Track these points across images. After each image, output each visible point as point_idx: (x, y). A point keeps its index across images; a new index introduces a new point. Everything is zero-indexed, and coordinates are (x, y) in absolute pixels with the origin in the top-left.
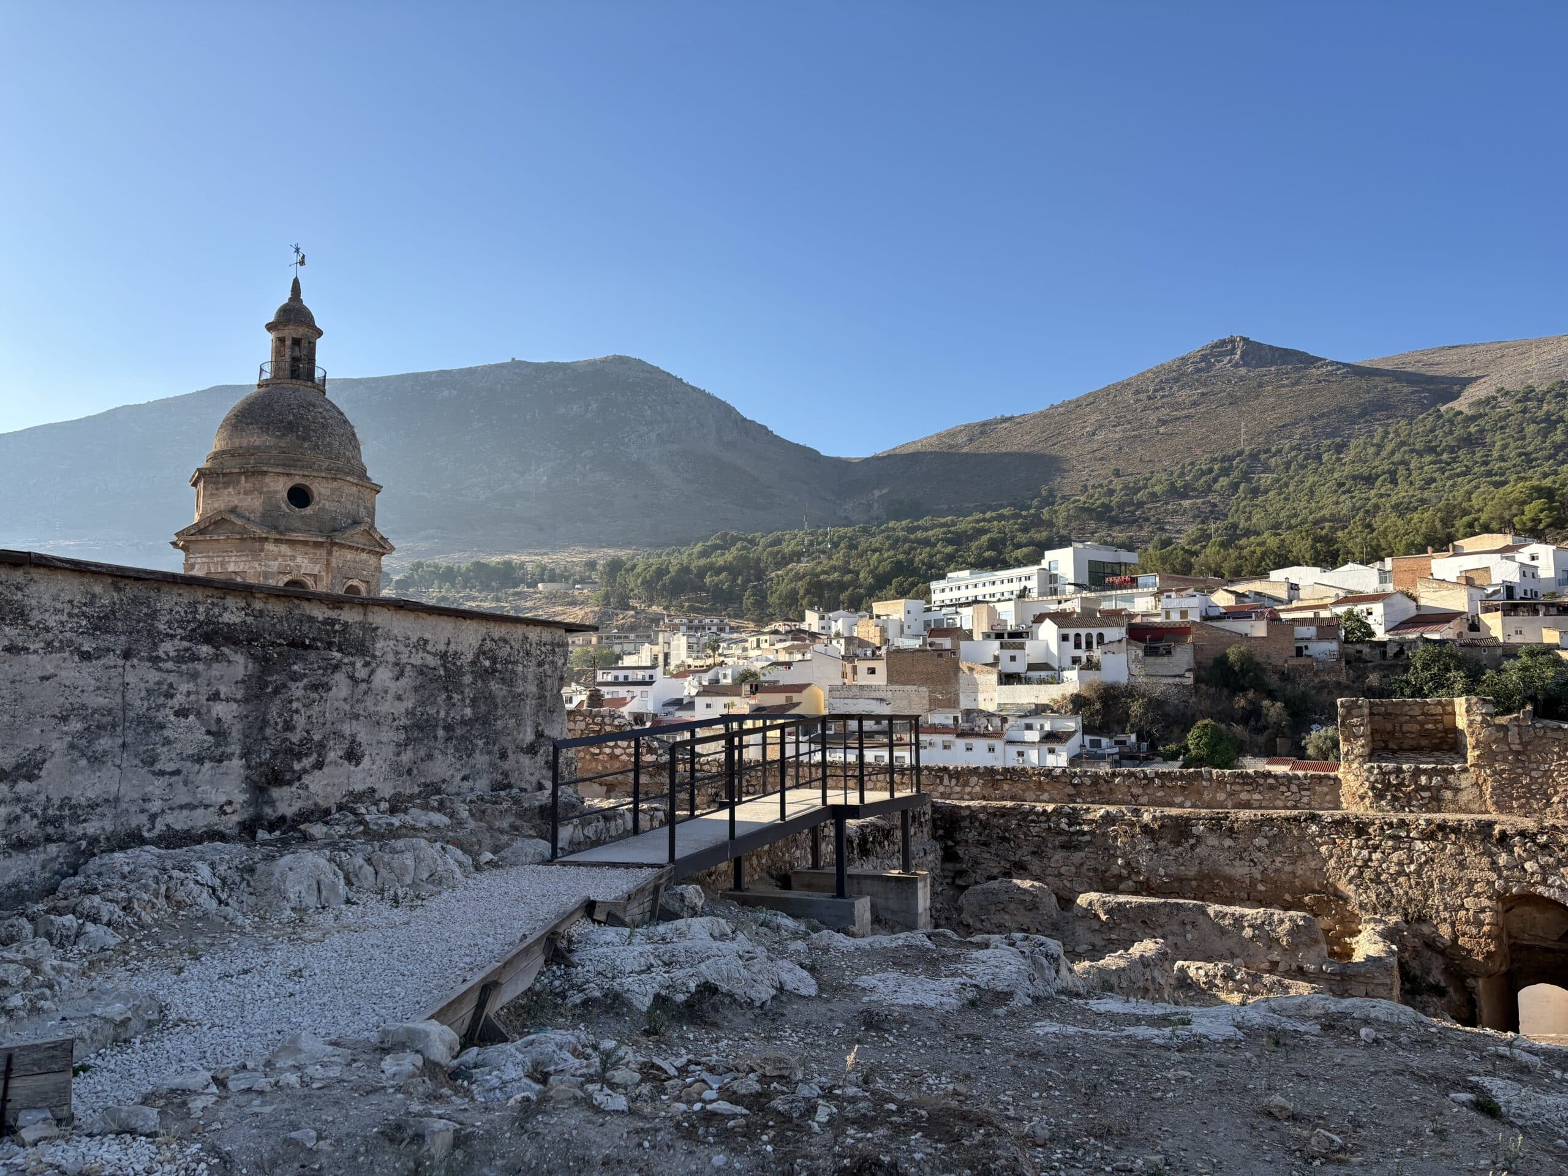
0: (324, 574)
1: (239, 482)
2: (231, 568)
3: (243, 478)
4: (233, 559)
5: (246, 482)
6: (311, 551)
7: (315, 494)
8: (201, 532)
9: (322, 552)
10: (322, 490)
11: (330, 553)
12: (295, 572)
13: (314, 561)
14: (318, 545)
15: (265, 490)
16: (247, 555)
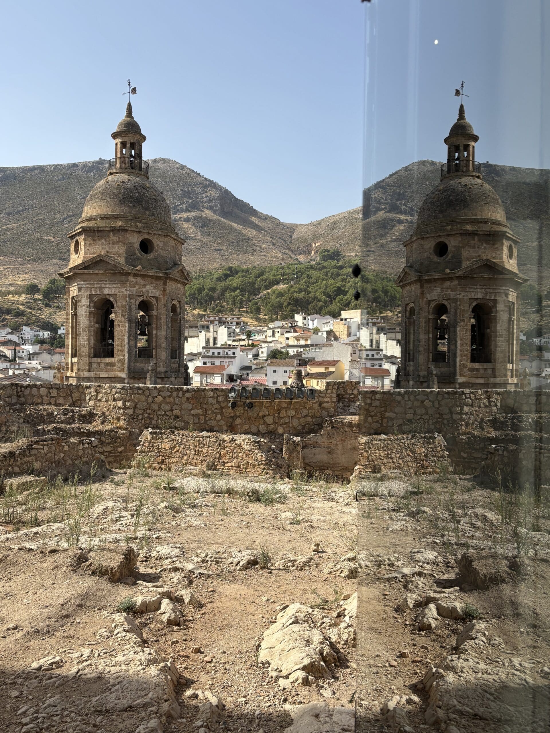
0: (161, 296)
1: (109, 236)
2: (106, 291)
3: (111, 234)
4: (108, 286)
5: (114, 236)
6: (154, 282)
7: (155, 245)
8: (86, 268)
9: (161, 283)
10: (159, 242)
11: (165, 284)
12: (145, 295)
13: (156, 289)
14: (158, 278)
15: (127, 241)
16: (117, 284)
